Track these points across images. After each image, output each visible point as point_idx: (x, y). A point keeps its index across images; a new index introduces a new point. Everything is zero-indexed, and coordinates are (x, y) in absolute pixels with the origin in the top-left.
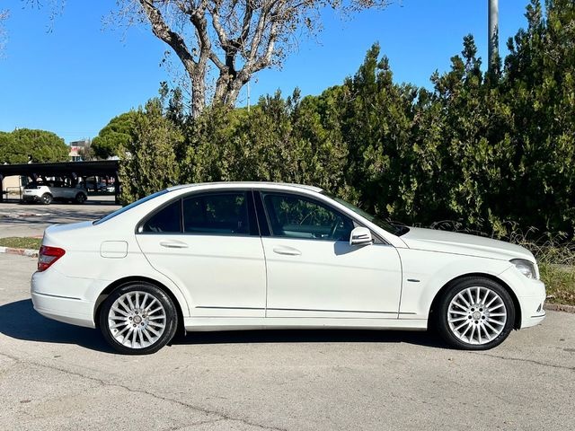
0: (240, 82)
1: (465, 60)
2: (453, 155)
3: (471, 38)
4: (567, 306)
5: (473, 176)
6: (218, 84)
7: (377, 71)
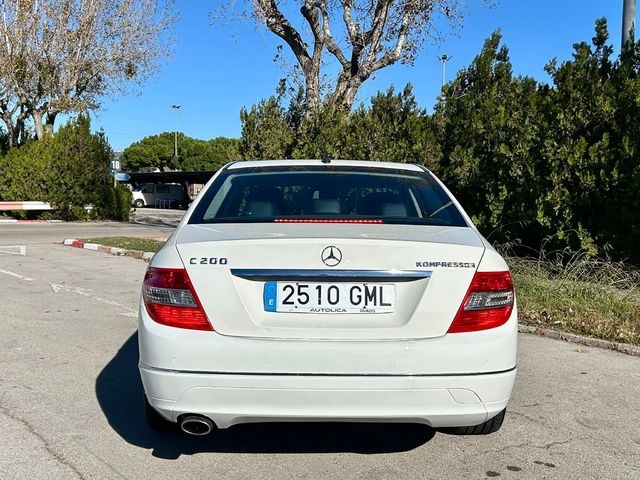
0: (357, 80)
1: (593, 49)
2: (547, 159)
3: (604, 21)
4: (572, 335)
5: (565, 183)
6: (340, 81)
7: (495, 63)
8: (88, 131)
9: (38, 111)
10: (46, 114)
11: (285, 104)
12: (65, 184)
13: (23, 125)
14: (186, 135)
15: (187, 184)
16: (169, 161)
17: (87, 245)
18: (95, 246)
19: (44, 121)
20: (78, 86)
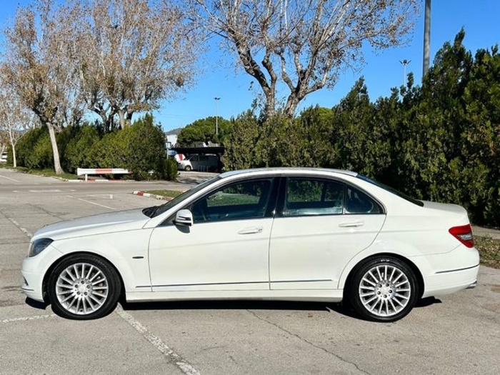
3: (412, 74)
6: (288, 100)
7: (360, 94)
8: (151, 124)
9: (122, 111)
10: (126, 113)
11: (257, 113)
12: (137, 158)
13: (112, 118)
14: (224, 118)
15: (220, 154)
16: (212, 138)
17: (145, 194)
18: (149, 195)
19: (125, 117)
20: (146, 95)
